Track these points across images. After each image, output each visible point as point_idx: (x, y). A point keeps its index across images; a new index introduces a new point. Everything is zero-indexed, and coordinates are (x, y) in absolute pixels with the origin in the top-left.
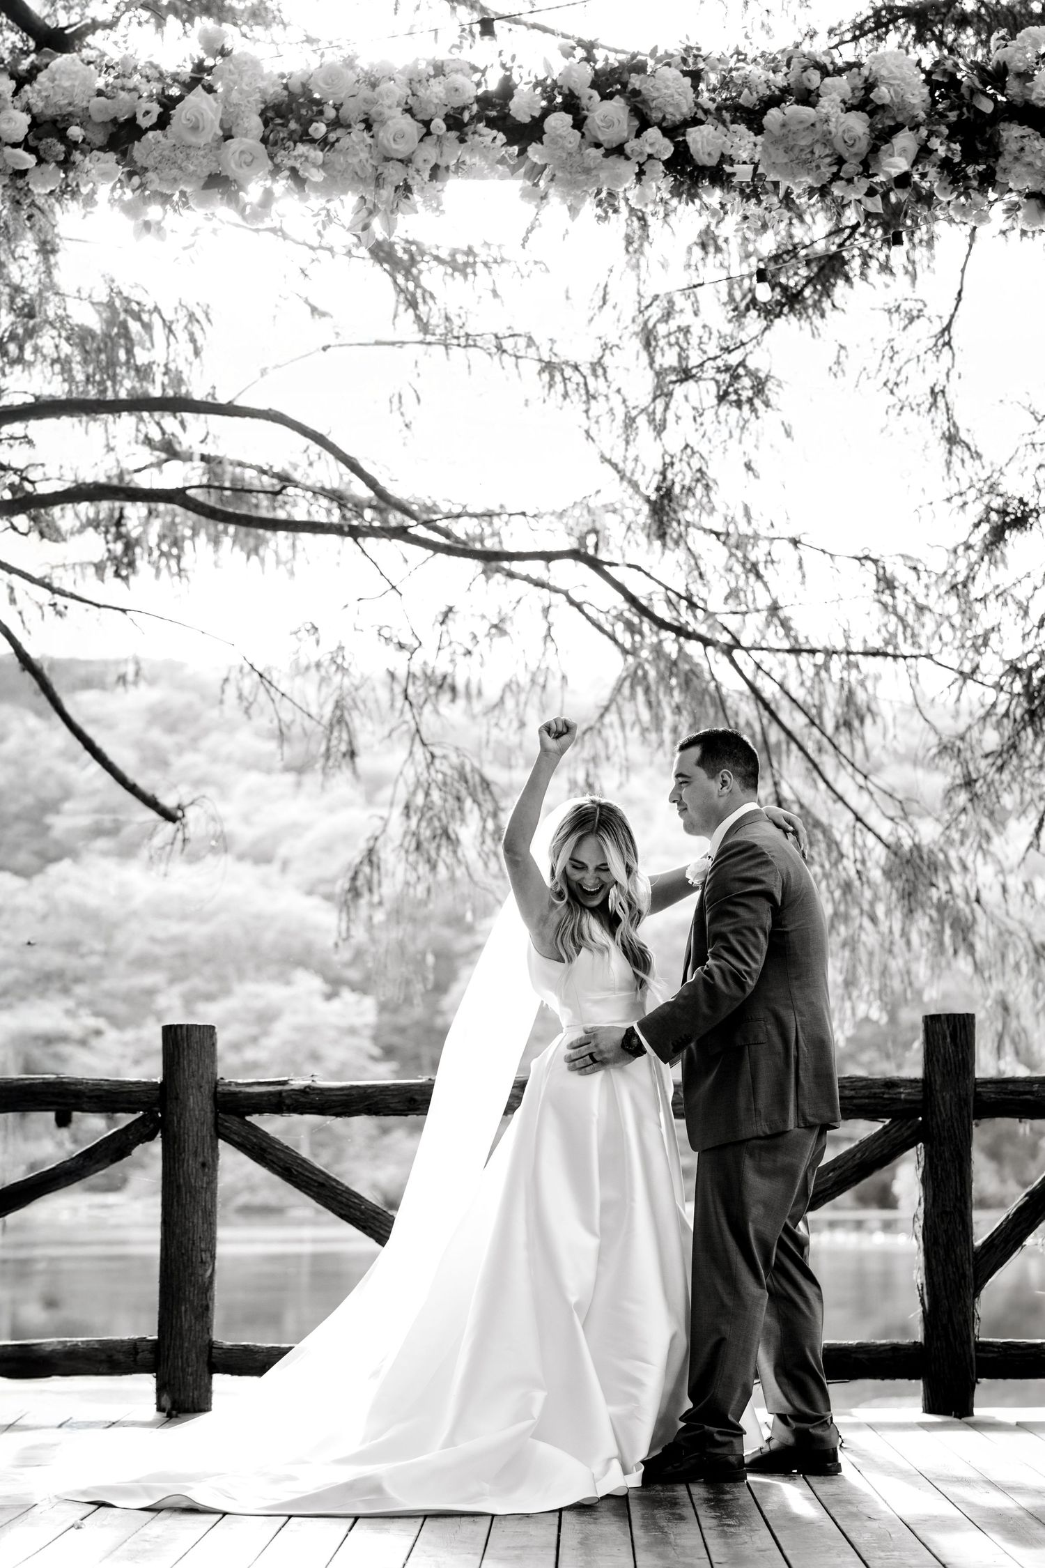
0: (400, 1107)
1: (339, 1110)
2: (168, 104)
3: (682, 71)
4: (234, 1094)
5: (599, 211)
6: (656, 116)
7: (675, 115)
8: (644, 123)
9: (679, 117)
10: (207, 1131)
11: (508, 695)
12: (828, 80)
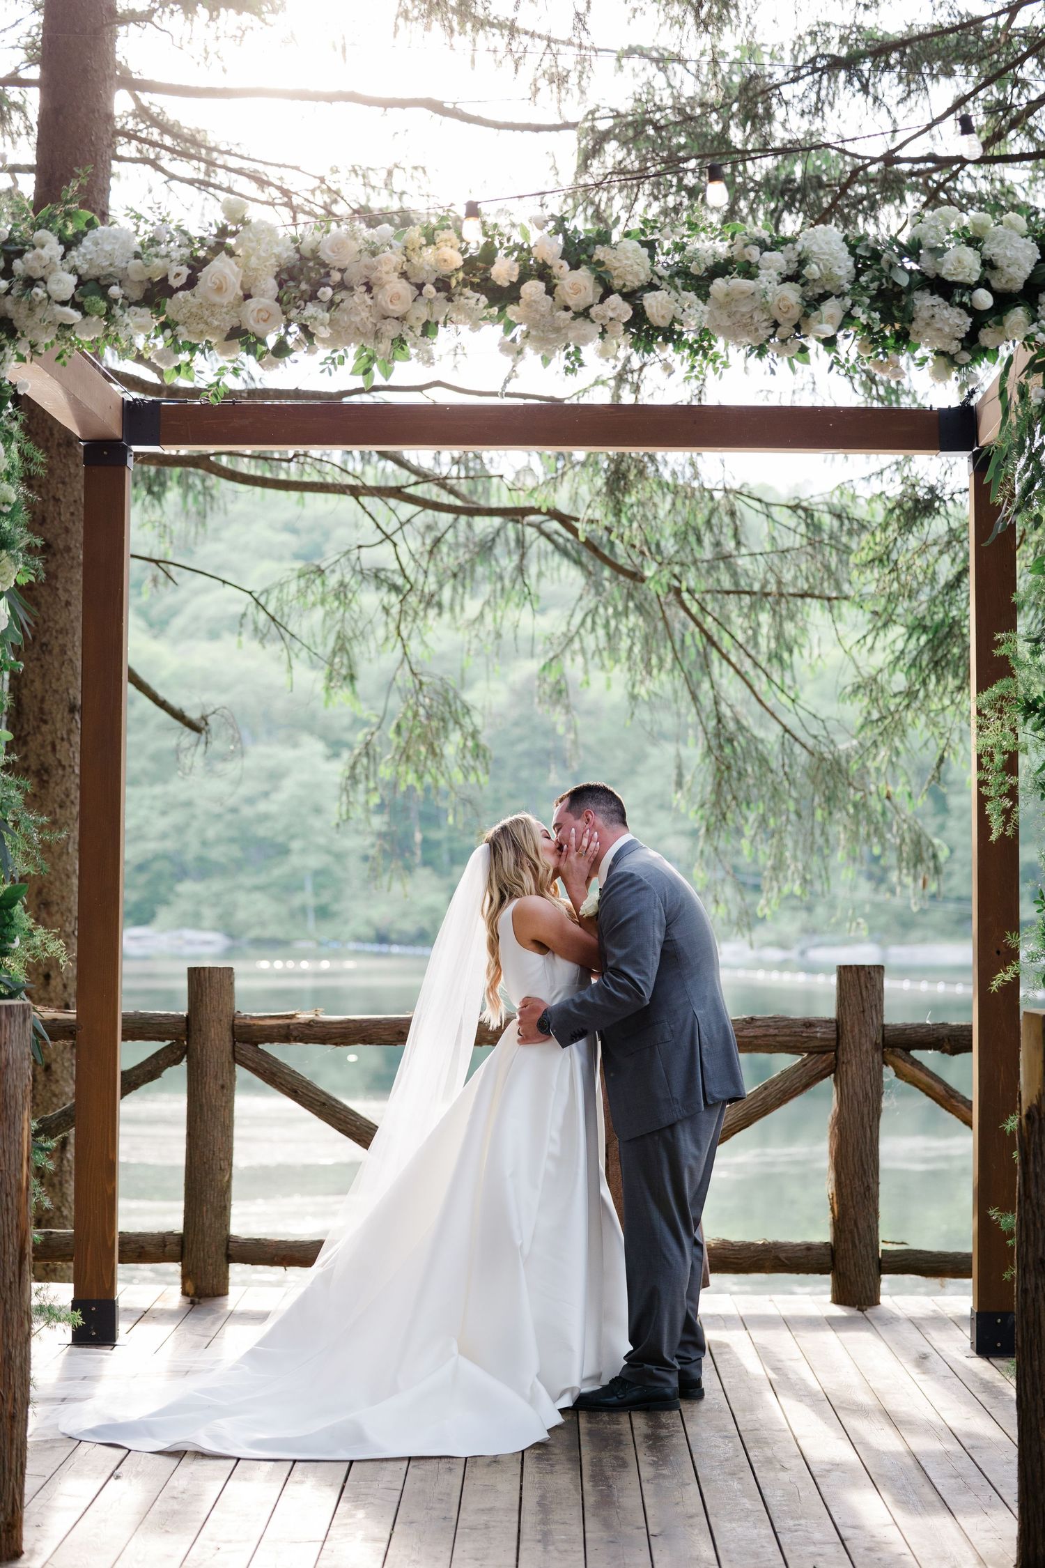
0: (389, 1038)
1: (338, 1040)
2: (196, 265)
3: (640, 242)
4: (249, 1026)
5: (567, 363)
6: (617, 283)
7: (633, 282)
8: (608, 291)
9: (637, 284)
10: (226, 1056)
11: (487, 610)
12: (766, 254)
